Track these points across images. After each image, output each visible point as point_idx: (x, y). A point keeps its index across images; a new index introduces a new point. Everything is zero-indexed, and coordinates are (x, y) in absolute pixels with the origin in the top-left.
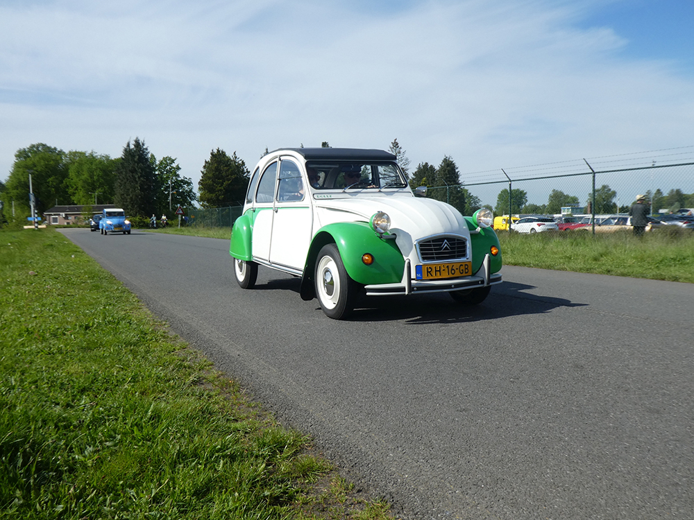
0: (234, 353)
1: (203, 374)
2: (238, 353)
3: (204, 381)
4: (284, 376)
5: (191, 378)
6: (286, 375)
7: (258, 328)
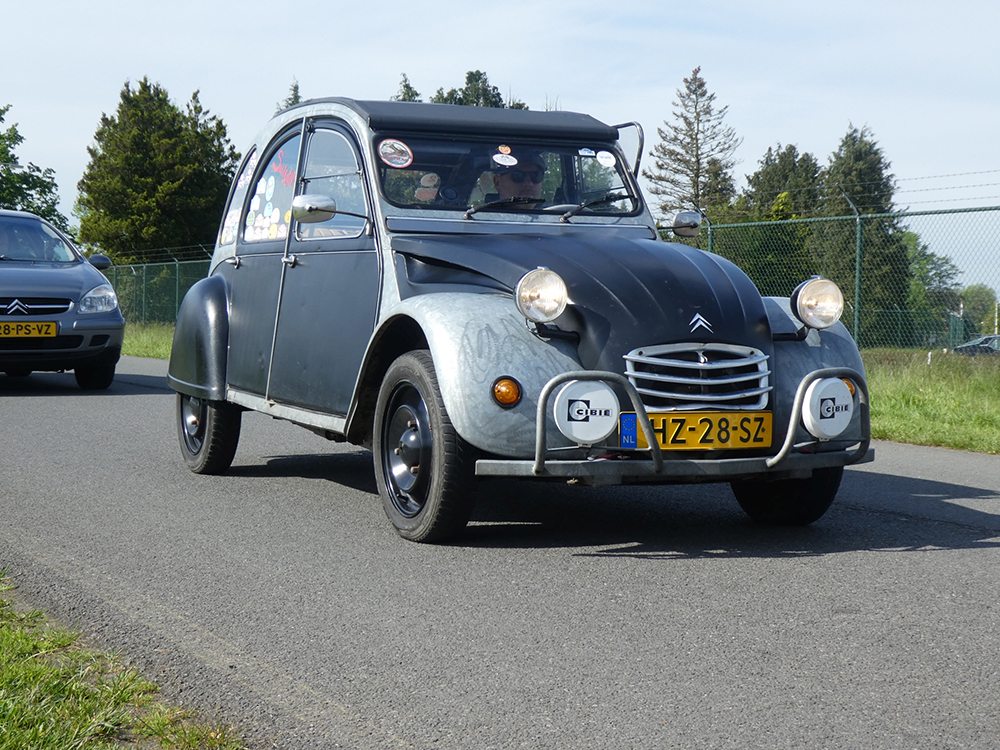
0: (217, 660)
1: (127, 714)
2: (229, 661)
3: (133, 731)
4: (370, 724)
5: (96, 722)
6: (376, 721)
7: (284, 600)
